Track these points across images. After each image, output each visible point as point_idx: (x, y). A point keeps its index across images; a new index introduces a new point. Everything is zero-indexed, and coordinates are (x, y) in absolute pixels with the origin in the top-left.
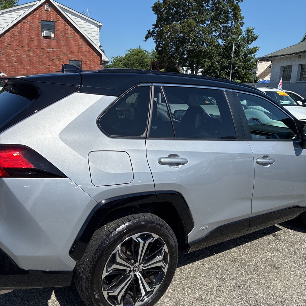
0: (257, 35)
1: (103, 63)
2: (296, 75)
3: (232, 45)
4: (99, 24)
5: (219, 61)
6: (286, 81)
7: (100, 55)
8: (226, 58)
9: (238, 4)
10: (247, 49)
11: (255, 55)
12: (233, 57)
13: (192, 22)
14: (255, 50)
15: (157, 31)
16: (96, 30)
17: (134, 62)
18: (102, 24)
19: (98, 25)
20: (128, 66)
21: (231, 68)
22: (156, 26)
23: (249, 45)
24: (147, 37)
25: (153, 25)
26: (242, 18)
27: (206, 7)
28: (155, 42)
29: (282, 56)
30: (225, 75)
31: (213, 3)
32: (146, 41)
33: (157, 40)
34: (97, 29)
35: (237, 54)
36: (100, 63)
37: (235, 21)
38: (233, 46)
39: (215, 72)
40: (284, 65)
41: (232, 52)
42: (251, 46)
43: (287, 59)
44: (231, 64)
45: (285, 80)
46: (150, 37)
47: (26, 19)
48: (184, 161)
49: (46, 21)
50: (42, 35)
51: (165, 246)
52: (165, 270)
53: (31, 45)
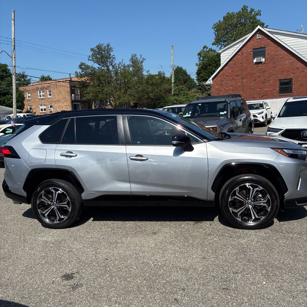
47: (241, 51)
48: (75, 155)
49: (257, 48)
50: (254, 62)
51: (68, 198)
52: (70, 210)
53: (244, 73)
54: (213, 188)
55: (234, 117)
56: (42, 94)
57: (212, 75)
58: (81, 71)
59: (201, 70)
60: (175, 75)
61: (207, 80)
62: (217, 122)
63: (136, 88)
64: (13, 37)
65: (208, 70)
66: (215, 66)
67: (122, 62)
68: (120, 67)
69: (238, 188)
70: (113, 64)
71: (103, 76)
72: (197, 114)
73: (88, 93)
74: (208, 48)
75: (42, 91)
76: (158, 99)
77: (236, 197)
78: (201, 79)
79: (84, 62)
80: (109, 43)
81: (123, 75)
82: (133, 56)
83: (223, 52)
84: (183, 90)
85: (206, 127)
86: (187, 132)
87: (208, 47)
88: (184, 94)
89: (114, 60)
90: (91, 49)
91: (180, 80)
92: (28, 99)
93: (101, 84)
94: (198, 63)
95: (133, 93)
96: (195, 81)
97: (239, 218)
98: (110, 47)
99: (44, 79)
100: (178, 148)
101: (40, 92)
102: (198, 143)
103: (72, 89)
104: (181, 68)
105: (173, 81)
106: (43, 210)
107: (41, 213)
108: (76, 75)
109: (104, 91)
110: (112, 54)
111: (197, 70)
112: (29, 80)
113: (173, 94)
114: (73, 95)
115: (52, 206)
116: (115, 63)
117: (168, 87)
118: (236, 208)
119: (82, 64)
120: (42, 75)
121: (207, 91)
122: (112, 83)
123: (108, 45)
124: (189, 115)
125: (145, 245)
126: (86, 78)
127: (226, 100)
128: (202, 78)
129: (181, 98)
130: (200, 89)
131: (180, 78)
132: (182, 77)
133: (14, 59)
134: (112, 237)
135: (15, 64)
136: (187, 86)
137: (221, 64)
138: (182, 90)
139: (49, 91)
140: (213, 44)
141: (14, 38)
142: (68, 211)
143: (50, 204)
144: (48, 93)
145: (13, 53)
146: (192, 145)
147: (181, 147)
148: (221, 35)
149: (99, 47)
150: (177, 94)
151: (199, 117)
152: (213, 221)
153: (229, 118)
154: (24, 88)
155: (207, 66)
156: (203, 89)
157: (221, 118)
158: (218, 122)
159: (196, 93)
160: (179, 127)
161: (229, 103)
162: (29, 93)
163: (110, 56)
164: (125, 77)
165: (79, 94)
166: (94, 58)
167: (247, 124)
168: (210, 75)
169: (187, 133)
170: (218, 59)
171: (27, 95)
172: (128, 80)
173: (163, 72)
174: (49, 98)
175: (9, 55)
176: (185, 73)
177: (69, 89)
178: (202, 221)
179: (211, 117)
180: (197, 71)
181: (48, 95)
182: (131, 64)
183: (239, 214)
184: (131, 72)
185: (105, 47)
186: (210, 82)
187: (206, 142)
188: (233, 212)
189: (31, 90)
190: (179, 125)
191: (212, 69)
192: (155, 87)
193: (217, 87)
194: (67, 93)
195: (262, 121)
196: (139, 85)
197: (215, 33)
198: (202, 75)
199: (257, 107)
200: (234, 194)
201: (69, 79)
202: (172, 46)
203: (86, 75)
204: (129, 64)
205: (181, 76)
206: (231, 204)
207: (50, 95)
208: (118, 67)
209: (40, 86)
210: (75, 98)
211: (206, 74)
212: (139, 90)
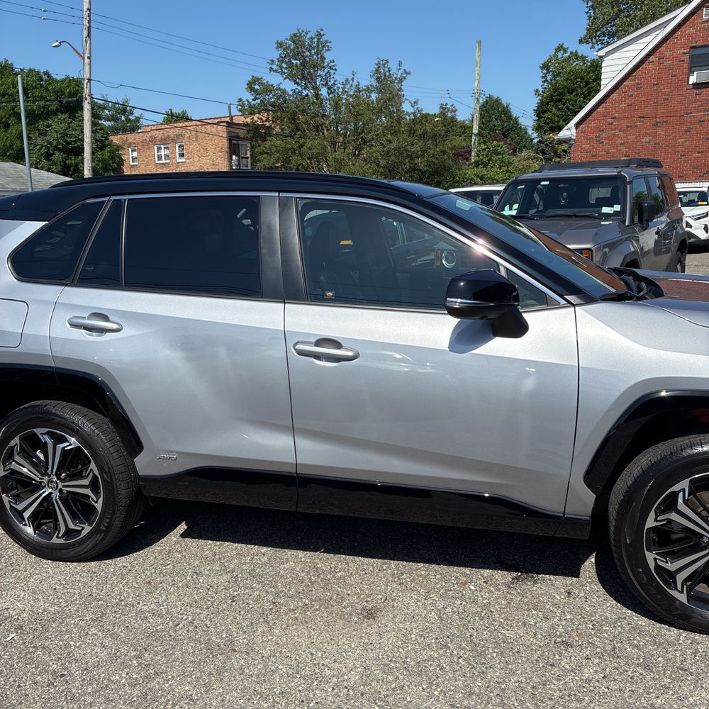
47: (657, 53)
48: (115, 326)
49: (702, 46)
50: (691, 82)
51: (93, 466)
52: (99, 506)
53: (662, 110)
54: (590, 477)
55: (640, 221)
56: (162, 153)
57: (575, 116)
58: (253, 98)
59: (547, 103)
60: (482, 116)
61: (561, 128)
62: (593, 234)
63: (382, 144)
64: (86, 6)
65: (564, 105)
66: (583, 94)
67: (353, 79)
68: (346, 90)
69: (685, 484)
70: (330, 84)
71: (303, 111)
72: (535, 210)
73: (267, 153)
74: (569, 51)
75: (162, 147)
76: (437, 172)
77: (673, 516)
78: (546, 127)
79: (260, 77)
80: (322, 30)
81: (353, 110)
82: (379, 63)
83: (608, 54)
84: (500, 154)
85: (570, 246)
86: (505, 266)
87: (567, 48)
88: (502, 162)
89: (332, 72)
90: (277, 42)
91: (494, 130)
92: (132, 164)
93: (299, 130)
94: (541, 90)
95: (375, 155)
96: (530, 133)
97: (682, 592)
98: (324, 38)
99: (172, 118)
100: (468, 321)
101: (159, 149)
102: (545, 306)
103: (233, 142)
104: (497, 101)
105: (475, 130)
106: (18, 498)
107: (11, 507)
108: (239, 107)
109: (304, 149)
110: (328, 56)
111: (538, 103)
112: (138, 119)
113: (473, 160)
114: (234, 157)
115: (45, 487)
116: (336, 81)
117: (464, 144)
118: (674, 555)
119: (255, 80)
120: (168, 110)
121: (559, 156)
122: (325, 131)
123: (319, 35)
124: (514, 213)
125: (328, 673)
126: (264, 116)
127: (620, 172)
128: (548, 124)
129: (493, 171)
130: (543, 152)
131: (494, 125)
132: (498, 123)
133: (87, 61)
134: (222, 619)
135: (90, 74)
136: (510, 144)
137: (602, 87)
138: (497, 154)
139: (179, 147)
140: (581, 42)
141: (89, 9)
142: (95, 508)
143: (41, 482)
144: (177, 152)
145: (84, 47)
146: (525, 315)
147: (481, 319)
148: (604, 19)
149: (296, 39)
150: (482, 163)
151: (541, 217)
152: (577, 576)
153: (627, 224)
154: (124, 137)
155: (563, 94)
156: (551, 152)
157: (603, 223)
158: (596, 234)
159: (531, 162)
160: (480, 247)
161: (630, 183)
162: (135, 150)
163: (323, 62)
164: (358, 115)
165: (249, 155)
166: (284, 65)
167: (674, 245)
168: (569, 115)
169: (507, 269)
170: (594, 77)
171: (131, 156)
172: (364, 124)
173: (452, 105)
174: (178, 163)
175: (77, 52)
176: (505, 112)
177: (225, 143)
178: (538, 573)
179: (574, 218)
180: (538, 107)
181: (178, 155)
182: (375, 83)
183: (680, 578)
184: (373, 103)
185: (312, 38)
186: (569, 132)
187: (574, 305)
188: (658, 567)
189: (138, 144)
190: (481, 241)
191: (576, 101)
192: (430, 142)
193: (587, 147)
194: (221, 152)
195: (702, 238)
196: (389, 137)
197: (587, 13)
198: (548, 115)
199: (689, 201)
200: (670, 504)
201: (228, 119)
202: (480, 42)
203: (263, 107)
204: (369, 84)
205: (496, 120)
206: (654, 540)
207: (182, 155)
208: (341, 90)
209: (159, 135)
210: (239, 165)
211: (560, 113)
212: (389, 149)
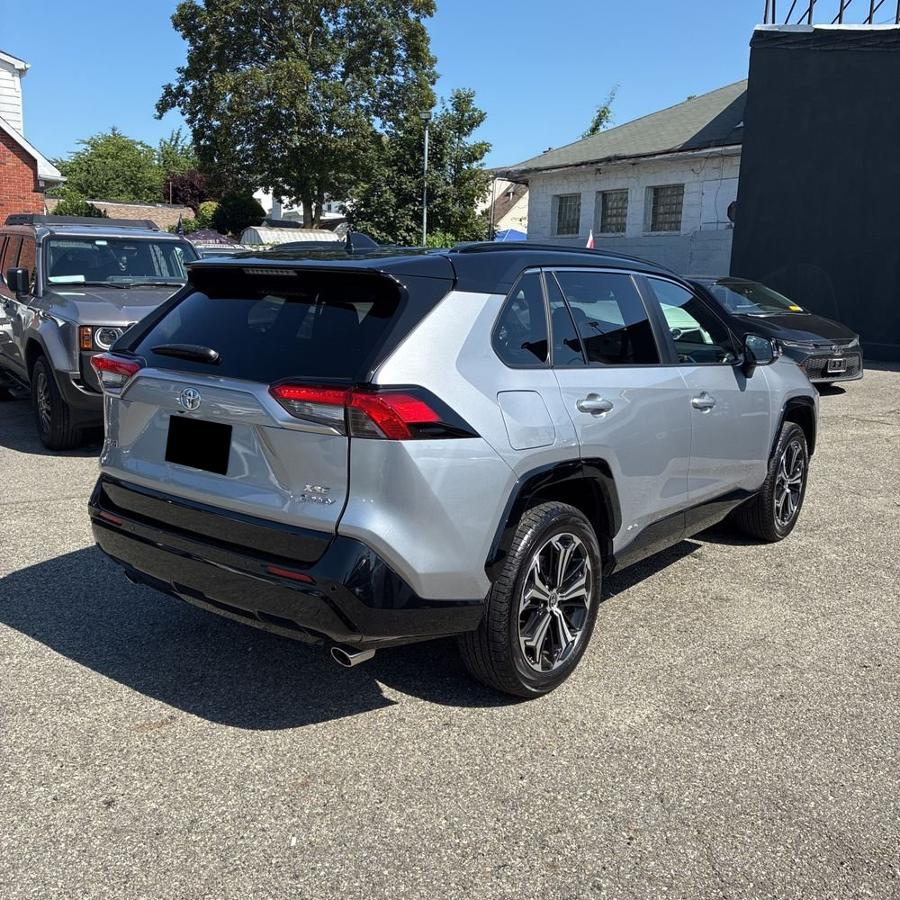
0: (483, 112)
1: (42, 184)
2: (593, 219)
3: (422, 137)
4: (20, 65)
5: (389, 182)
6: (568, 233)
7: (32, 163)
8: (409, 172)
9: (419, 21)
10: (461, 148)
11: (481, 165)
12: (426, 169)
13: (302, 67)
14: (482, 149)
15: (194, 87)
16: (10, 84)
17: (109, 180)
18: (28, 66)
19: (16, 67)
20: (90, 192)
21: (425, 200)
22: (188, 74)
23: (464, 138)
24: (163, 107)
25: (180, 70)
26: (433, 61)
27: (329, 24)
28: (190, 122)
29: (555, 170)
30: (411, 220)
31: (348, 16)
32: (160, 117)
33: (194, 114)
34: (13, 78)
35: (437, 161)
36: (32, 186)
37: (415, 69)
38: (424, 139)
39: (382, 211)
40: (560, 192)
41: (423, 155)
42: (471, 140)
43: (566, 176)
44: (422, 190)
45: (565, 230)
46: (173, 106)
51: (587, 559)
52: (588, 604)
97: (780, 518)
107: (526, 648)
183: (781, 510)
